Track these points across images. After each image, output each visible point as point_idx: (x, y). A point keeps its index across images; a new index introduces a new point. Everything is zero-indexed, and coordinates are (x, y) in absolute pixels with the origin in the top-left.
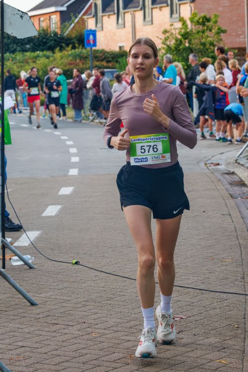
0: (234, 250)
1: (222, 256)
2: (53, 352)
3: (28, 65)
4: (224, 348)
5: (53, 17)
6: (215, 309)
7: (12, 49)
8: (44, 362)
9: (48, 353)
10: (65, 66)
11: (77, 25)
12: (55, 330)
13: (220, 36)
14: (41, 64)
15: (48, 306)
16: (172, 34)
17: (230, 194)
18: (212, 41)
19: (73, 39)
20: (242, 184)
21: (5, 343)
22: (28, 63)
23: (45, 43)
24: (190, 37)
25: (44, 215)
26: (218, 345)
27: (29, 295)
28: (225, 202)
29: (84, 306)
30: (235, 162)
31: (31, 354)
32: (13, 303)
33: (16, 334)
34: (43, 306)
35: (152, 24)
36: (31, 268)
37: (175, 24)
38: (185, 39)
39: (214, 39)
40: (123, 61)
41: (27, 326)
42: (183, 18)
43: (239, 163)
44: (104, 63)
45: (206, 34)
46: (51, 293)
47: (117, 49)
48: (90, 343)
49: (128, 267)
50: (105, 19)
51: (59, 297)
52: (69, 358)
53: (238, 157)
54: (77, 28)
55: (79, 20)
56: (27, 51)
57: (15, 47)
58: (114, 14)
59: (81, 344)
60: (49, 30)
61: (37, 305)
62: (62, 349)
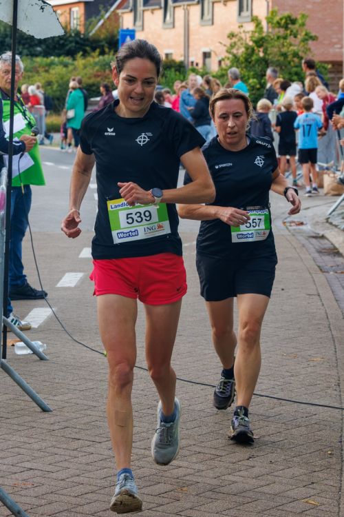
0: (325, 345)
1: (309, 353)
2: (73, 478)
3: (39, 76)
4: (313, 483)
5: (75, 9)
6: (299, 427)
8: (61, 492)
9: (67, 480)
10: (89, 78)
11: (108, 22)
12: (75, 447)
13: (307, 44)
14: (56, 74)
15: (66, 414)
16: (241, 39)
17: (319, 267)
18: (296, 50)
19: (101, 41)
20: (335, 252)
21: (6, 463)
22: (38, 72)
23: (63, 46)
24: (265, 45)
25: (59, 285)
26: (304, 478)
27: (40, 397)
28: (312, 277)
30: (325, 221)
31: (43, 481)
32: (17, 407)
33: (22, 451)
34: (59, 413)
35: (213, 24)
36: (42, 359)
37: (244, 25)
38: (260, 46)
39: (300, 48)
40: (170, 74)
41: (36, 440)
42: (257, 17)
43: (331, 223)
45: (288, 41)
46: (70, 395)
49: (178, 363)
50: (148, 15)
51: (81, 402)
52: (95, 488)
53: (330, 214)
54: (108, 27)
55: (110, 15)
56: (37, 56)
57: (20, 50)
58: (161, 8)
59: (113, 469)
60: (69, 27)
61: (51, 411)
62: (87, 475)
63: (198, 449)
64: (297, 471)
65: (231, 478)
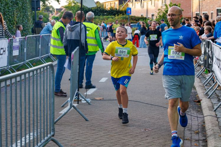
4: (165, 145)
5: (116, 2)
6: (164, 126)
7: (99, 15)
9: (88, 143)
12: (93, 133)
15: (93, 122)
16: (162, 11)
19: (123, 11)
21: (71, 137)
23: (112, 13)
25: (100, 81)
26: (163, 143)
27: (85, 116)
29: (108, 122)
31: (81, 143)
32: (78, 119)
33: (77, 134)
34: (91, 121)
35: (155, 6)
36: (89, 104)
41: (82, 130)
44: (135, 21)
46: (95, 115)
47: (140, 16)
48: (107, 139)
50: (136, 4)
51: (98, 118)
54: (125, 7)
55: (126, 4)
56: (104, 15)
58: (140, 2)
59: (103, 140)
60: (114, 7)
61: (88, 121)
62: (95, 142)
63: (131, 134)
64: (161, 141)
65: (140, 143)
